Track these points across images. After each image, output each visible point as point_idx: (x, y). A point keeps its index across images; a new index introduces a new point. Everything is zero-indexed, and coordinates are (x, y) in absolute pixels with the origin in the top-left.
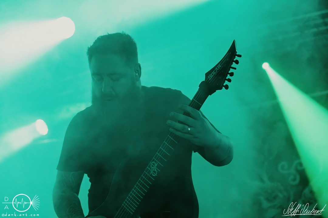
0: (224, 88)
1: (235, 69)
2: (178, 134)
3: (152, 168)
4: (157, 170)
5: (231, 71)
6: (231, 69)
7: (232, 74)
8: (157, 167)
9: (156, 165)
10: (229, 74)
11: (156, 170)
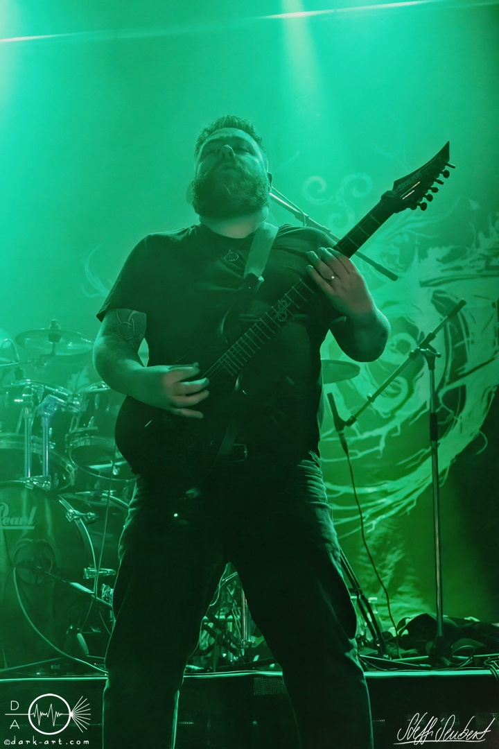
0: (418, 207)
1: (441, 183)
2: (318, 279)
3: (280, 309)
4: (288, 313)
5: (435, 185)
6: (435, 183)
7: (435, 190)
8: (288, 308)
9: (287, 305)
10: (431, 189)
11: (285, 313)
